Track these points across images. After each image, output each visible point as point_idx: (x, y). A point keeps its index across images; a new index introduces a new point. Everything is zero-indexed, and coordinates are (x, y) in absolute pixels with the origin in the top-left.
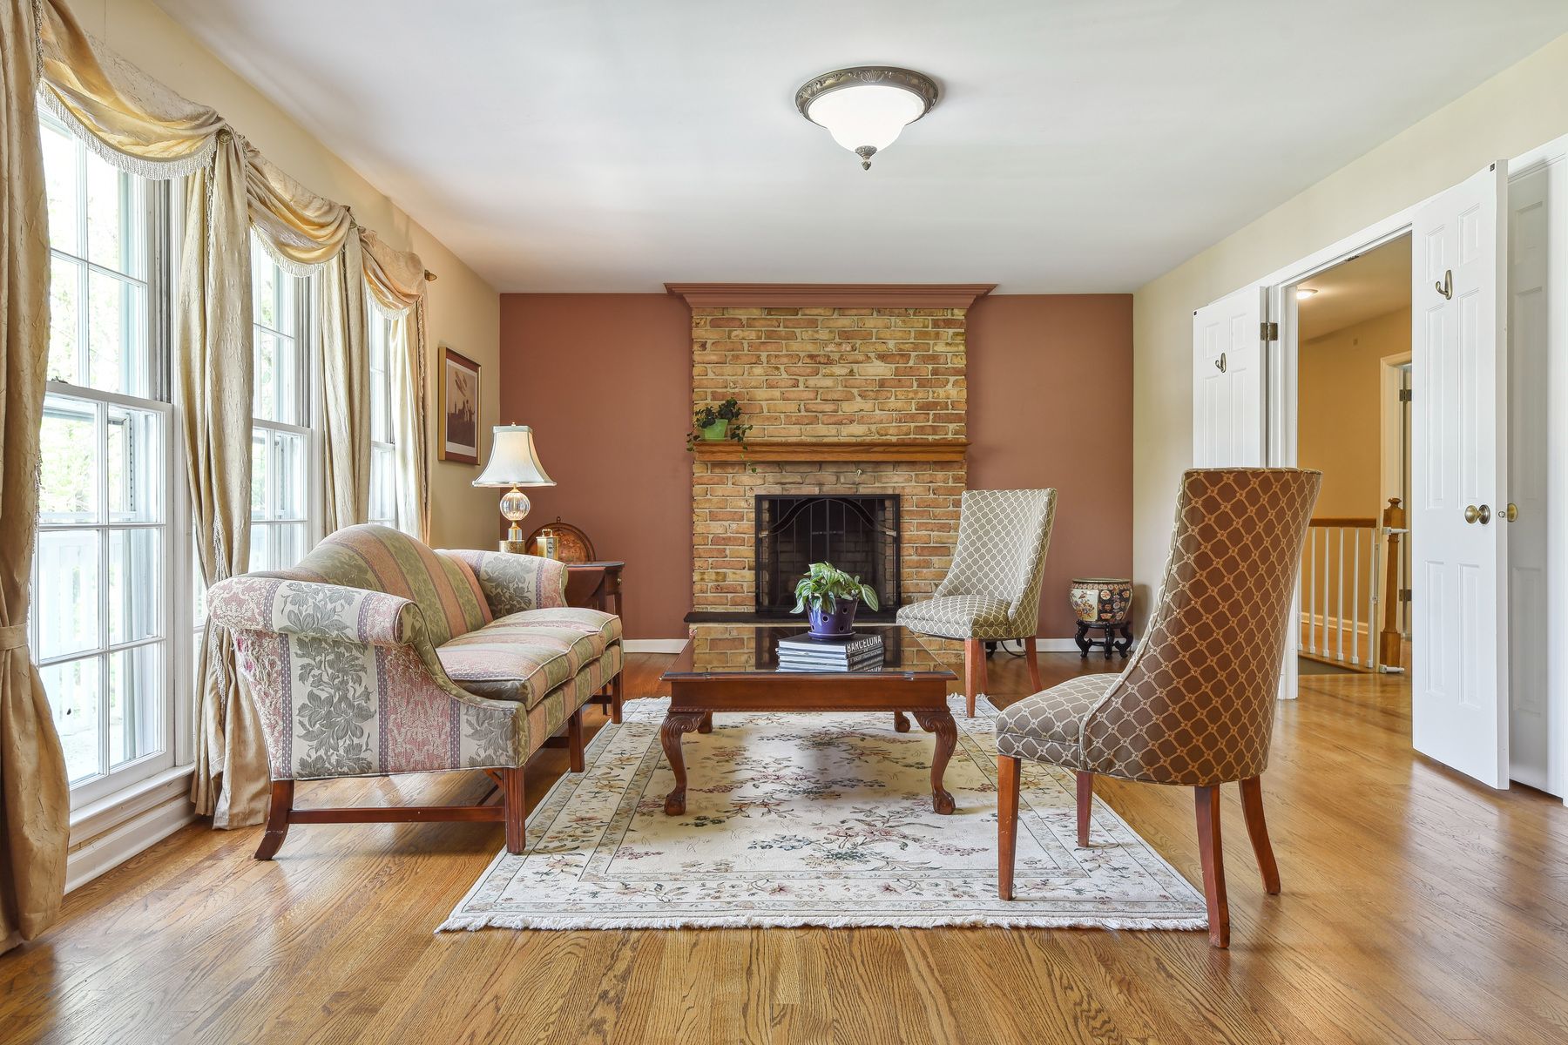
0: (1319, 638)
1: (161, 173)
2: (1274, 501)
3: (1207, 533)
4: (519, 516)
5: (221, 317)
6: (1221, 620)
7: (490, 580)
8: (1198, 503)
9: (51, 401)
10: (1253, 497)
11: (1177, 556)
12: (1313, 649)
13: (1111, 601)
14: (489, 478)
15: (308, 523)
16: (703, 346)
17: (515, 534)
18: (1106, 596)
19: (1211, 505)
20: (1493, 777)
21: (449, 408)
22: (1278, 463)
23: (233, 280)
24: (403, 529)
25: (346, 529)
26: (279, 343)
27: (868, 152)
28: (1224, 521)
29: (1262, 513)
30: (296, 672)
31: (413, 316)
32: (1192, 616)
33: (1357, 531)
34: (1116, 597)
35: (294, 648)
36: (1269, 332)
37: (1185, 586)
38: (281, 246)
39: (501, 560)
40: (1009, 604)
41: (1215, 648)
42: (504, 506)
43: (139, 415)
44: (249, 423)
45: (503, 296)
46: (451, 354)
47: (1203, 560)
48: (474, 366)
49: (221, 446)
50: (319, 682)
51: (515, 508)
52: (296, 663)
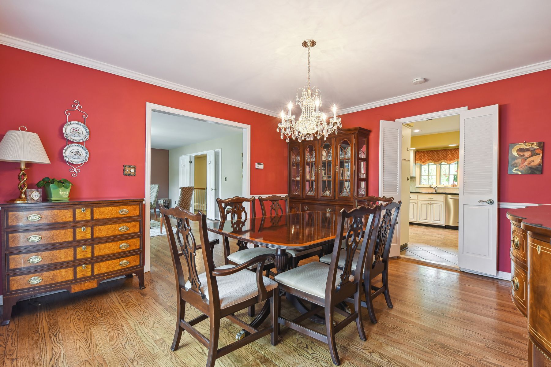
0: (198, 207)
2: (190, 190)
3: (184, 193)
6: (185, 201)
8: (183, 190)
10: (188, 189)
11: (181, 195)
12: (197, 208)
13: (165, 202)
18: (164, 201)
19: (184, 190)
20: (213, 219)
22: (192, 186)
28: (185, 192)
29: (189, 191)
32: (182, 201)
33: (203, 190)
34: (166, 201)
36: (191, 162)
37: (181, 198)
40: (152, 203)
41: (184, 204)
47: (183, 196)
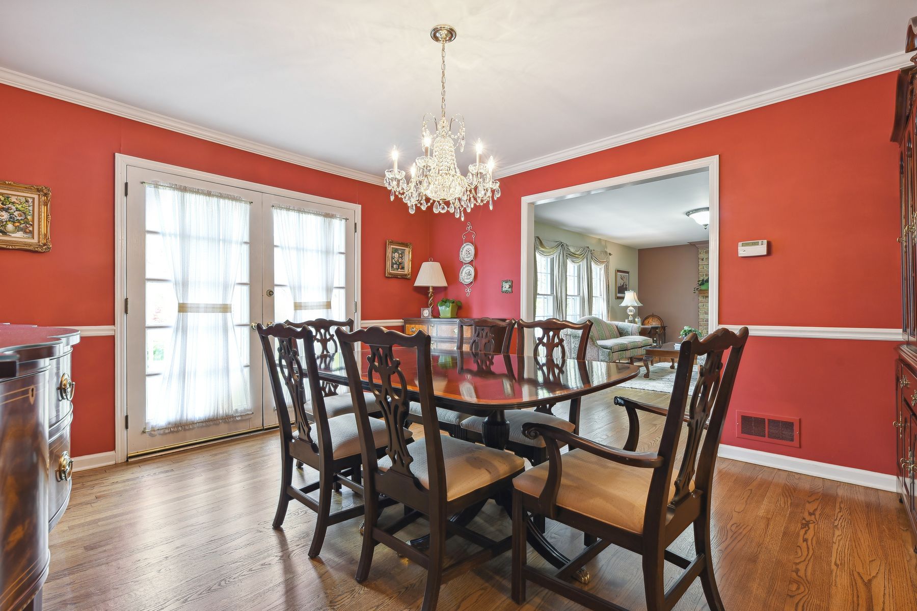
1: (552, 256)
4: (632, 313)
5: (562, 276)
7: (620, 329)
9: (538, 296)
14: (623, 304)
15: (580, 315)
16: (703, 260)
17: (631, 318)
21: (619, 285)
23: (564, 271)
24: (604, 320)
25: (587, 316)
26: (574, 278)
27: (706, 225)
30: (572, 342)
31: (606, 267)
35: (572, 338)
38: (573, 261)
39: (624, 324)
42: (628, 311)
43: (549, 297)
44: (566, 295)
45: (639, 250)
46: (619, 271)
48: (628, 272)
49: (562, 302)
50: (576, 344)
51: (631, 312)
52: (572, 340)
